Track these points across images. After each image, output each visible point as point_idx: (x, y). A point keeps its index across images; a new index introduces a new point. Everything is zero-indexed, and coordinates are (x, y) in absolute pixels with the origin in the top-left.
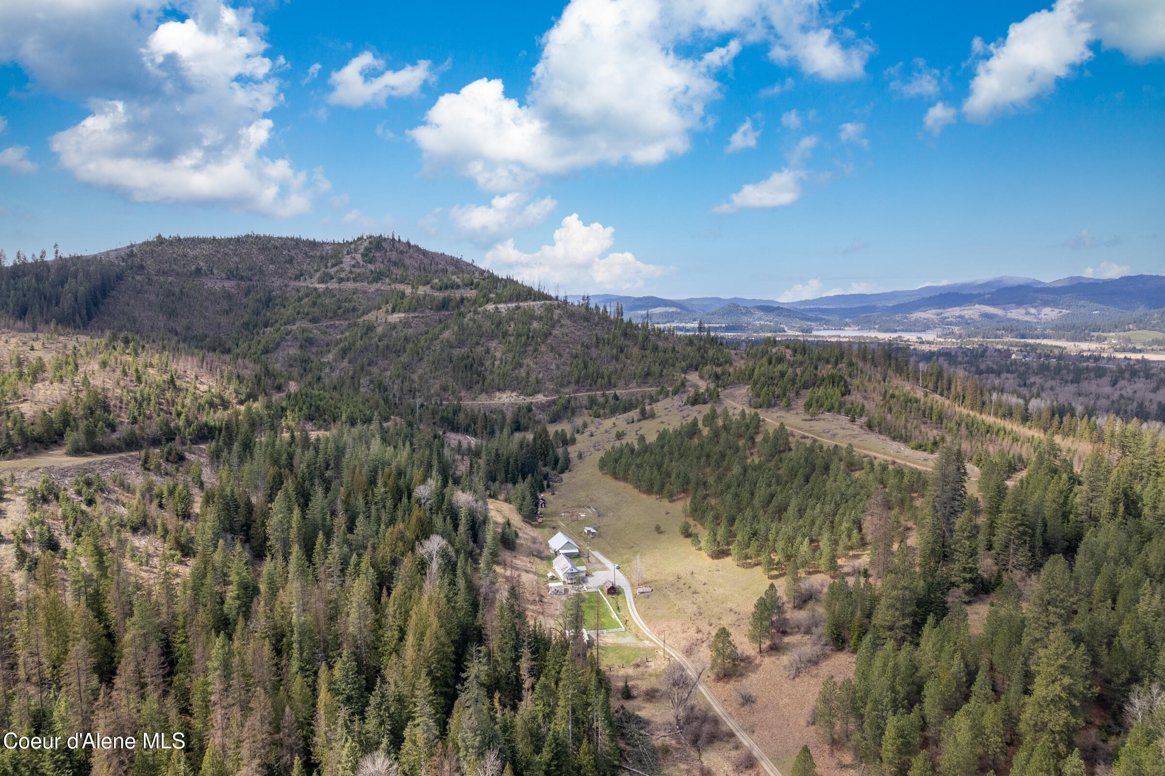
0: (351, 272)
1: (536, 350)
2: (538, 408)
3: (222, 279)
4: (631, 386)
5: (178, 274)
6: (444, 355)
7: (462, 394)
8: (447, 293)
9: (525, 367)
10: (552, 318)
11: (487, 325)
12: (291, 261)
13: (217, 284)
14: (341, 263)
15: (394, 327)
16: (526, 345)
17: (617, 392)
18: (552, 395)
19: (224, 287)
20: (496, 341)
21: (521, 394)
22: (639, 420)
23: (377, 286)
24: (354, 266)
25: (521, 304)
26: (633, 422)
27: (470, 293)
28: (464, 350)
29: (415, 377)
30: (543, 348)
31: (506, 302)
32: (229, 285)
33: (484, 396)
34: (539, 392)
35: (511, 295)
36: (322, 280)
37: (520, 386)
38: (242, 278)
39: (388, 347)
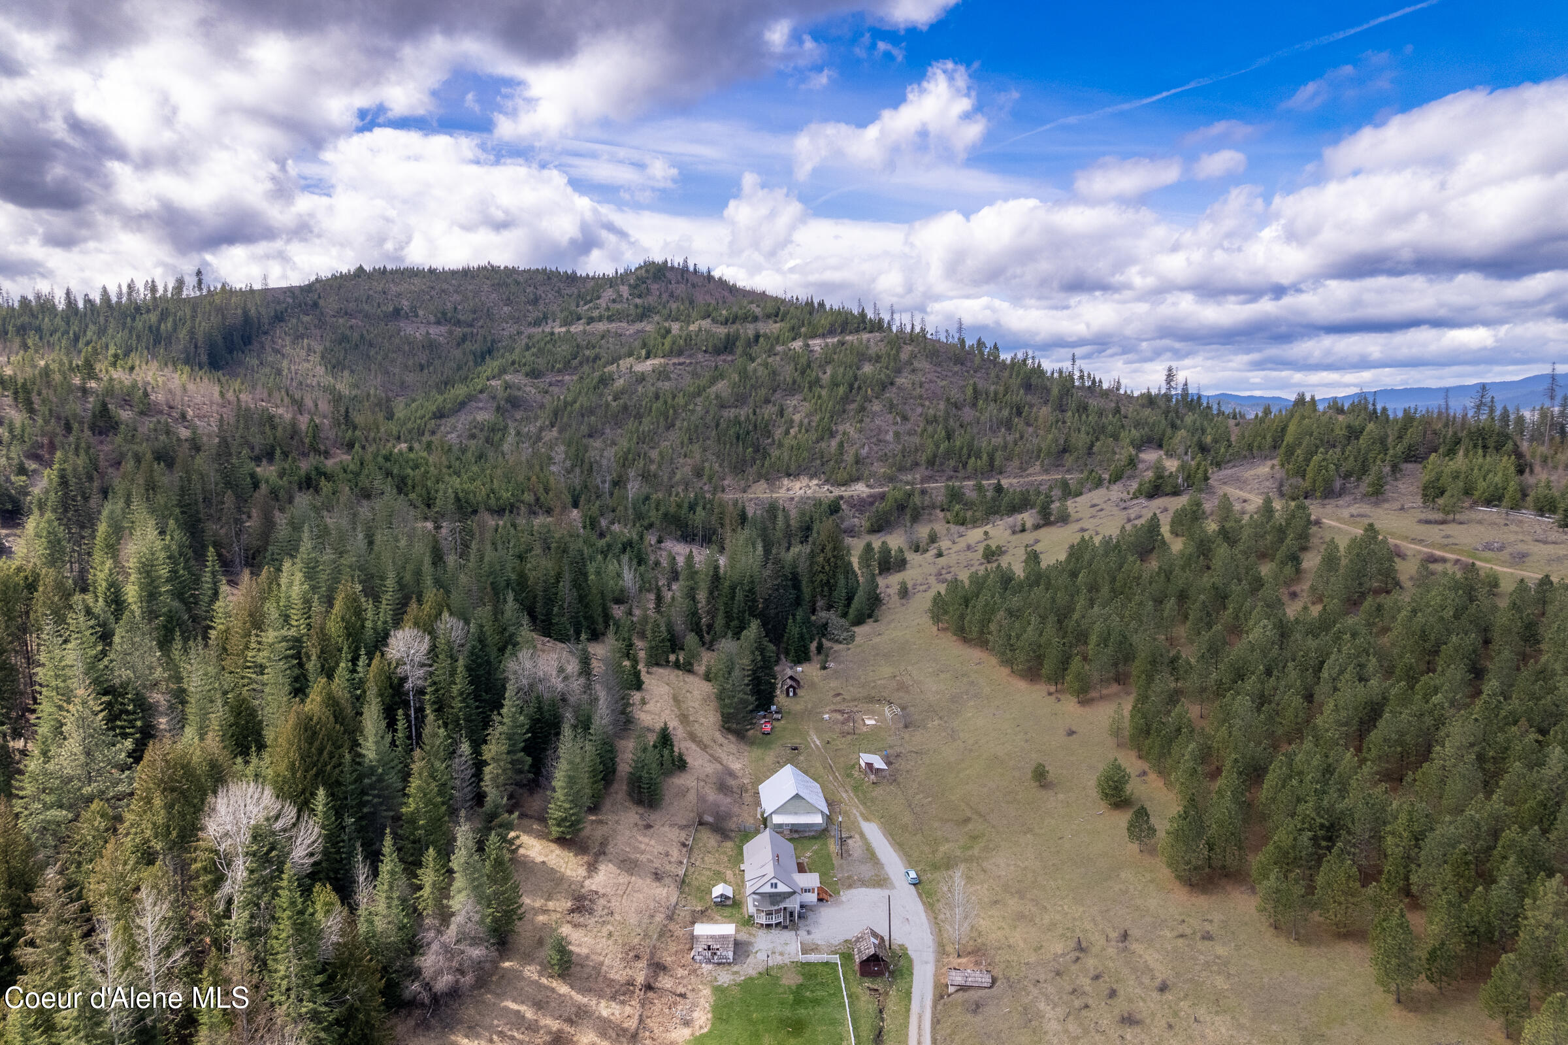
0: (608, 309)
1: (862, 409)
2: (853, 506)
3: (429, 323)
4: (1030, 471)
5: (367, 316)
6: (709, 418)
7: (726, 482)
8: (733, 329)
9: (838, 438)
10: (896, 358)
11: (788, 373)
12: (535, 301)
13: (416, 331)
14: (599, 298)
15: (641, 378)
16: (846, 400)
17: (1005, 482)
18: (881, 485)
19: (428, 333)
20: (798, 397)
21: (827, 481)
22: (1037, 527)
23: (639, 326)
24: (614, 301)
25: (849, 338)
26: (1023, 530)
27: (772, 328)
28: (743, 412)
29: (654, 454)
30: (876, 407)
31: (823, 336)
32: (434, 331)
33: (762, 485)
34: (857, 479)
35: (832, 325)
36: (565, 323)
37: (826, 468)
38: (458, 323)
39: (625, 408)
